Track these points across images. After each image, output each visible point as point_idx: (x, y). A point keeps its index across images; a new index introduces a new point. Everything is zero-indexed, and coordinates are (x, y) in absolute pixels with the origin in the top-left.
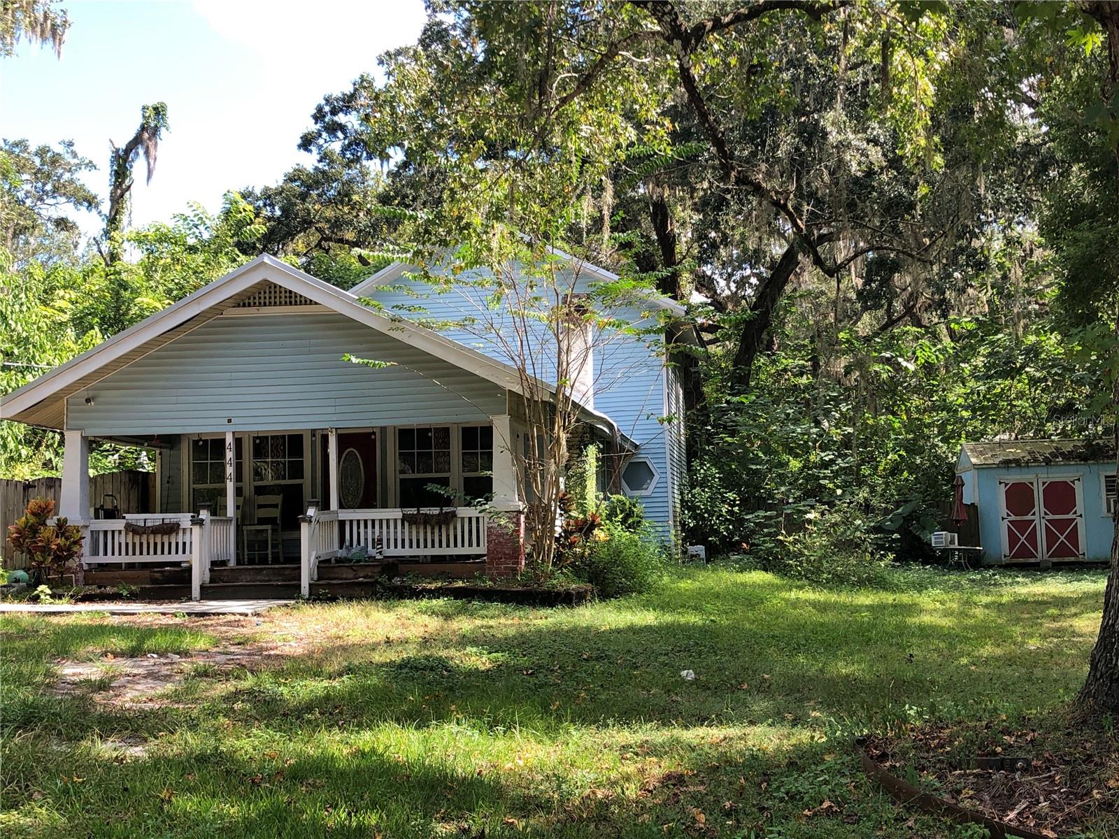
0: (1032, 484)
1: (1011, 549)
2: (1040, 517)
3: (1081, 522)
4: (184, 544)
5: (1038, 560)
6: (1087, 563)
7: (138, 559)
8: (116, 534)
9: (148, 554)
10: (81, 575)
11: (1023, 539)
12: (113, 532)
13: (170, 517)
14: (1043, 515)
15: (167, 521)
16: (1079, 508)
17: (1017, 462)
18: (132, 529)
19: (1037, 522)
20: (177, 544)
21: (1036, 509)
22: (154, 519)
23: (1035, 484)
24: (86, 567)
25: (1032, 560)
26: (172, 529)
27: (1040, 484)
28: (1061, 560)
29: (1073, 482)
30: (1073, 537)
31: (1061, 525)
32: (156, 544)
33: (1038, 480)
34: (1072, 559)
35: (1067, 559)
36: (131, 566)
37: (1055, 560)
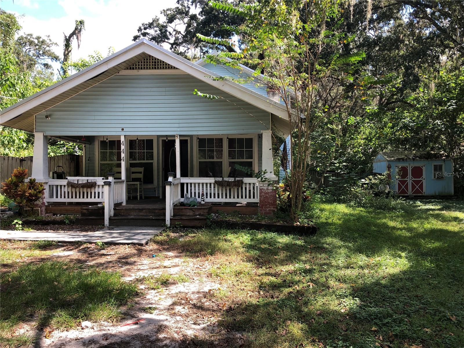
0: (407, 167)
1: (399, 190)
2: (410, 179)
3: (424, 182)
4: (99, 193)
5: (408, 195)
6: (426, 196)
7: (74, 200)
8: (63, 187)
9: (80, 198)
10: (44, 208)
11: (403, 187)
12: (61, 186)
13: (91, 179)
14: (411, 178)
15: (89, 181)
16: (424, 176)
17: (403, 159)
18: (71, 185)
19: (409, 181)
20: (95, 193)
21: (408, 176)
22: (83, 180)
23: (409, 167)
24: (46, 204)
25: (406, 195)
26: (93, 185)
27: (410, 167)
28: (416, 195)
29: (422, 167)
30: (421, 187)
31: (417, 182)
32: (83, 193)
33: (410, 166)
34: (421, 195)
35: (418, 195)
36: (71, 204)
37: (414, 195)
